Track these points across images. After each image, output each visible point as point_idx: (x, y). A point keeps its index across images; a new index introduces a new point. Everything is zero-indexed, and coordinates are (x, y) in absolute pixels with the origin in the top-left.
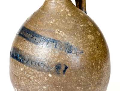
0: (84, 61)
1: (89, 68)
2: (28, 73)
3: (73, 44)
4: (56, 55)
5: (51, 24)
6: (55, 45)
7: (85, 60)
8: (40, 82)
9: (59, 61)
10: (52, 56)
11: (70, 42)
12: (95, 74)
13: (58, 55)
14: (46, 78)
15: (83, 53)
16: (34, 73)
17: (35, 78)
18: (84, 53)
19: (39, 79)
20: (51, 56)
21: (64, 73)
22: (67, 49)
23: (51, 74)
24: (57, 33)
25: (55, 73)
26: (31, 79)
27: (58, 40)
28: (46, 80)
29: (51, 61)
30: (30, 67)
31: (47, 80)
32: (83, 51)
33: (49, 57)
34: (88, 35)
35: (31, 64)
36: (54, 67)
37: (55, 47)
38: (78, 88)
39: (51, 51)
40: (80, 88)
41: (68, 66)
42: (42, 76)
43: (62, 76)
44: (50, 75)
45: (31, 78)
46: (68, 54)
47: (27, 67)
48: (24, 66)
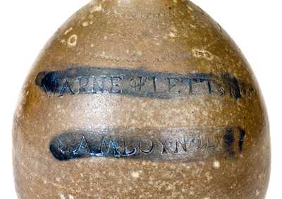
2: (158, 178)
4: (218, 111)
5: (173, 40)
6: (207, 86)
8: (194, 190)
9: (227, 123)
10: (211, 116)
13: (221, 110)
14: (207, 174)
16: (177, 171)
17: (182, 185)
19: (192, 183)
20: (209, 117)
21: (241, 148)
23: (217, 159)
24: (199, 56)
25: (225, 155)
26: (168, 191)
28: (209, 178)
29: (213, 128)
30: (162, 160)
31: (211, 177)
33: (205, 119)
35: (164, 151)
37: (210, 91)
39: (206, 105)
42: (198, 173)
44: (217, 164)
45: (169, 188)
47: (154, 164)
48: (144, 163)
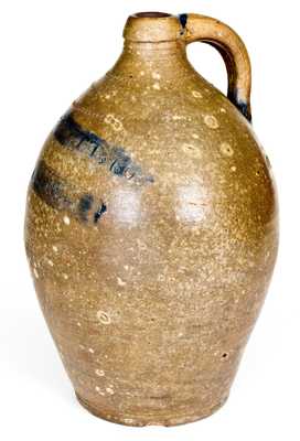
0: (150, 204)
1: (162, 225)
3: (132, 155)
4: (87, 174)
5: (106, 99)
6: (92, 149)
7: (154, 202)
8: (48, 234)
9: (89, 189)
11: (128, 148)
12: (178, 245)
13: (91, 174)
14: (58, 225)
15: (152, 181)
16: (41, 209)
17: (42, 223)
18: (155, 184)
21: (96, 221)
22: (116, 165)
23: (69, 216)
24: (108, 122)
25: (77, 216)
26: (36, 224)
27: (102, 138)
28: (59, 230)
29: (75, 186)
32: (155, 179)
34: (185, 144)
36: (78, 201)
37: (92, 154)
38: (126, 267)
40: (132, 268)
41: (107, 204)
42: (52, 219)
43: (91, 228)
44: (67, 220)
45: (36, 221)
46: (115, 177)
